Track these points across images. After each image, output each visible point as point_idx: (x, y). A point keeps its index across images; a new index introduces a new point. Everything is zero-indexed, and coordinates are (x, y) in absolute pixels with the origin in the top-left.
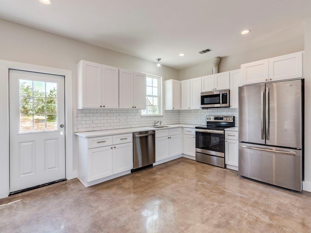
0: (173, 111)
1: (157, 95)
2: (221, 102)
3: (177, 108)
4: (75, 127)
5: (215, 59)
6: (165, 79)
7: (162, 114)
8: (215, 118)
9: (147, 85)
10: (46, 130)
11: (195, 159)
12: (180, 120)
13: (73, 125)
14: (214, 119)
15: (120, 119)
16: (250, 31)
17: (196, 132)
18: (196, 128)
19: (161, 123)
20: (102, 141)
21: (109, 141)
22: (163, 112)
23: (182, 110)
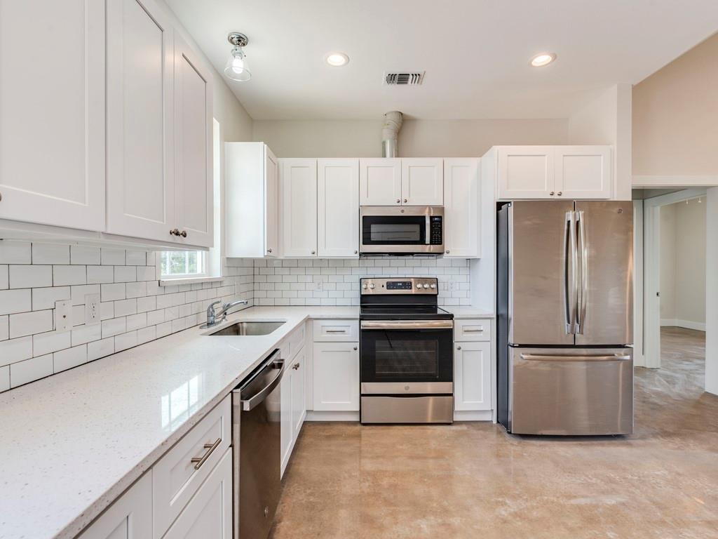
2: (428, 239)
7: (218, 275)
8: (387, 286)
12: (257, 294)
14: (385, 286)
16: (555, 57)
22: (222, 265)
23: (282, 257)
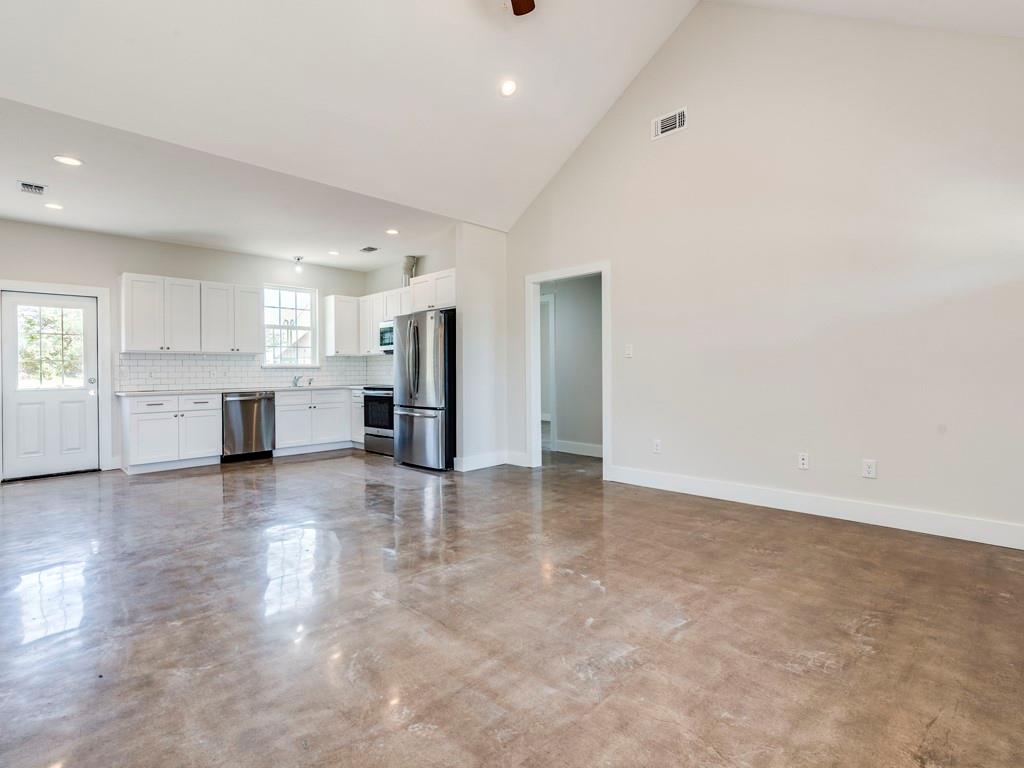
0: (337, 358)
1: (308, 325)
3: (351, 351)
4: (117, 382)
5: (405, 260)
6: (324, 294)
7: (317, 364)
9: (266, 304)
10: (63, 387)
11: (363, 448)
13: (113, 380)
17: (366, 397)
18: (365, 388)
20: (156, 403)
21: (171, 404)
22: (321, 360)
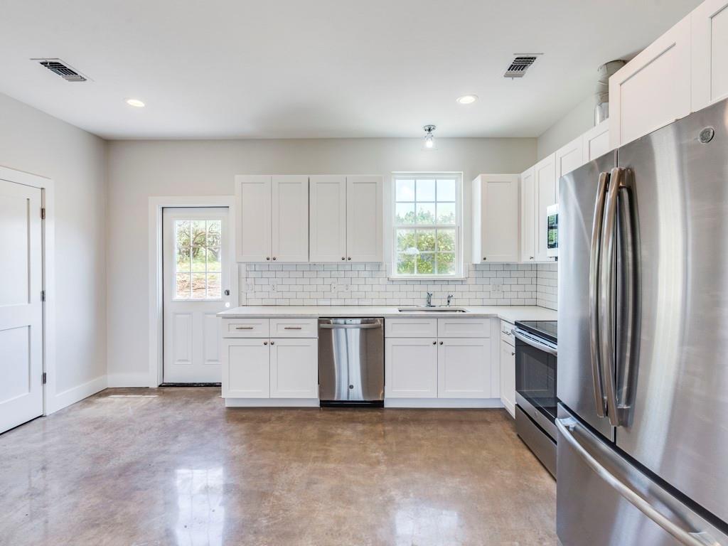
7: (461, 275)
15: (333, 285)
18: (517, 325)
19: (452, 301)
20: (248, 326)
21: (261, 329)
22: (466, 269)
